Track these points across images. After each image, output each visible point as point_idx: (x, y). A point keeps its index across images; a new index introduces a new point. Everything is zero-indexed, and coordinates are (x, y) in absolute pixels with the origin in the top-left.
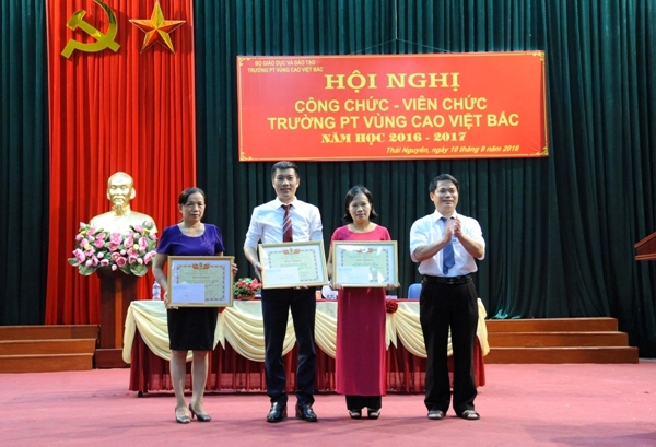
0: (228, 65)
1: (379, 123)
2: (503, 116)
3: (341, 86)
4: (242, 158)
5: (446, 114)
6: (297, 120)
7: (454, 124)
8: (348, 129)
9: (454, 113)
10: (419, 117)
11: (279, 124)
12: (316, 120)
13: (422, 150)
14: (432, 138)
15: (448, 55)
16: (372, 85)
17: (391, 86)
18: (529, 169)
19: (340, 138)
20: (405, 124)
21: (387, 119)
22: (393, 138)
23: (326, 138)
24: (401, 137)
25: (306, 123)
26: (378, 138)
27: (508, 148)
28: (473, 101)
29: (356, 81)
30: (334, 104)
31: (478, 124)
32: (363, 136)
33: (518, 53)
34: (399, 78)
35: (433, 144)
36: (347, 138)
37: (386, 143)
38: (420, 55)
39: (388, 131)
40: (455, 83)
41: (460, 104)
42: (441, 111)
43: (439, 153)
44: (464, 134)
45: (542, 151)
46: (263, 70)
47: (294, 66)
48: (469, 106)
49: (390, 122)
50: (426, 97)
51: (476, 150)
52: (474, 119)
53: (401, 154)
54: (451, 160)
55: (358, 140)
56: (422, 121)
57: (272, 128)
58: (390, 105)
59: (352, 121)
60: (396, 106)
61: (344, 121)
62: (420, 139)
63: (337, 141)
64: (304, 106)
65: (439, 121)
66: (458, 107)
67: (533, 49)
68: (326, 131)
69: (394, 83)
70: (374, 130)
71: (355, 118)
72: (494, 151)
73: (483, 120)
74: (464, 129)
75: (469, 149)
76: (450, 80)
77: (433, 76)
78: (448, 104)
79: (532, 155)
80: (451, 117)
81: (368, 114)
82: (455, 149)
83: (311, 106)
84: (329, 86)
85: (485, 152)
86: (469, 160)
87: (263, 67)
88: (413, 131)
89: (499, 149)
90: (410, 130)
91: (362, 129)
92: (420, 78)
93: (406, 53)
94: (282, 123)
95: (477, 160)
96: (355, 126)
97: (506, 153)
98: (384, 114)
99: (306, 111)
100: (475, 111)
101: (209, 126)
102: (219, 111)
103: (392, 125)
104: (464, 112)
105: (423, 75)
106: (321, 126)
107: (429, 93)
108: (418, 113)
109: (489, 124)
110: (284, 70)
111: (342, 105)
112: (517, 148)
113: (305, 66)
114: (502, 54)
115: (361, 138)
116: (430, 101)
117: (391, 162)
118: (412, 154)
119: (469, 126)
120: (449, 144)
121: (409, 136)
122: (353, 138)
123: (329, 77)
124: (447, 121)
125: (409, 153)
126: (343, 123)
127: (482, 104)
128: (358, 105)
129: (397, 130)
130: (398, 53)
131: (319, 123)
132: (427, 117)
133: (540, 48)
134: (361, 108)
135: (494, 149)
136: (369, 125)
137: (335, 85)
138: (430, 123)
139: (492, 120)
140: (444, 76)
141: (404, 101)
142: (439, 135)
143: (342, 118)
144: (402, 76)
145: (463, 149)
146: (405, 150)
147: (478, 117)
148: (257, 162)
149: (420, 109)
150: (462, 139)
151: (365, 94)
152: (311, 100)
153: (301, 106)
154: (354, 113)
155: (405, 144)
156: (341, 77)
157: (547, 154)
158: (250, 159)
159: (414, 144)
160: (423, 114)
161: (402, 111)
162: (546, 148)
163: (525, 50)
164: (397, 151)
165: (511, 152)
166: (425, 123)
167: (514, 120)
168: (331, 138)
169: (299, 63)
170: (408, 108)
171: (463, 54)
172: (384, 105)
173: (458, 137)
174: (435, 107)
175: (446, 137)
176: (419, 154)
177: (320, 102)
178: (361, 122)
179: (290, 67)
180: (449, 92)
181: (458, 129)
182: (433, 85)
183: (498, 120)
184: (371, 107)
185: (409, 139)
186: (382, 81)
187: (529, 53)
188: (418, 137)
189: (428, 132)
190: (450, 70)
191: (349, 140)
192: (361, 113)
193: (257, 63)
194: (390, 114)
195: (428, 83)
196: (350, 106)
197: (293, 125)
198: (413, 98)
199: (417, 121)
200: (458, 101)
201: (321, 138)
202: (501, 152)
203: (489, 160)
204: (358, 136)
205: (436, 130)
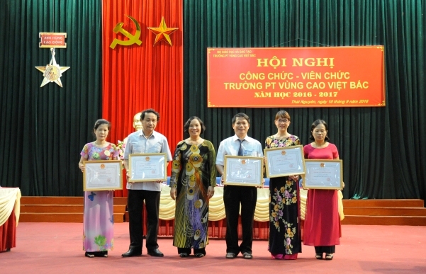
0: (202, 53)
1: (287, 86)
2: (359, 83)
3: (266, 65)
4: (209, 105)
5: (326, 82)
6: (241, 84)
7: (331, 87)
8: (270, 89)
9: (331, 81)
10: (310, 83)
11: (230, 86)
12: (251, 84)
13: (312, 102)
14: (318, 95)
15: (328, 47)
16: (284, 65)
17: (294, 65)
18: (374, 114)
19: (265, 94)
20: (302, 87)
21: (292, 84)
22: (295, 95)
23: (257, 95)
24: (300, 95)
25: (246, 86)
26: (287, 95)
27: (362, 101)
28: (342, 74)
29: (275, 62)
30: (262, 75)
31: (345, 87)
32: (278, 93)
33: (368, 47)
34: (299, 61)
35: (318, 98)
36: (269, 95)
37: (292, 97)
38: (312, 48)
39: (293, 91)
40: (332, 64)
41: (335, 75)
42: (323, 79)
43: (322, 104)
44: (336, 93)
45: (382, 103)
46: (222, 56)
47: (239, 54)
48: (340, 77)
49: (294, 86)
50: (315, 72)
51: (343, 102)
52: (343, 85)
53: (300, 104)
54: (329, 108)
55: (275, 96)
56: (312, 85)
57: (226, 88)
58: (294, 76)
59: (272, 85)
60: (298, 77)
61: (267, 85)
62: (311, 95)
63: (263, 96)
64: (245, 76)
65: (322, 85)
66: (333, 77)
67: (377, 44)
68: (257, 90)
69: (296, 64)
70: (284, 90)
71: (274, 83)
72: (353, 103)
73: (348, 85)
74: (336, 90)
75: (339, 102)
76: (329, 62)
77: (319, 60)
78: (327, 76)
79: (376, 105)
80: (329, 83)
81: (281, 81)
82: (331, 102)
83: (249, 76)
84: (259, 65)
85: (348, 104)
86: (339, 108)
87: (222, 54)
88: (307, 91)
89: (357, 102)
90: (305, 90)
91: (278, 89)
92: (312, 61)
93: (304, 46)
94: (232, 86)
95: (344, 108)
96: (274, 88)
97: (361, 104)
98: (290, 81)
99: (246, 79)
100: (343, 80)
101: (191, 87)
102: (196, 78)
103: (295, 87)
104: (337, 80)
105: (313, 59)
106: (254, 88)
107: (316, 69)
108: (310, 80)
109: (351, 87)
110: (234, 56)
111: (266, 76)
112: (367, 101)
113: (246, 53)
114: (359, 47)
115: (277, 95)
116: (317, 74)
117: (294, 108)
118: (306, 104)
119: (339, 88)
120: (327, 99)
121: (305, 94)
122: (272, 95)
123: (259, 60)
124: (327, 86)
125: (305, 104)
126: (267, 86)
127: (347, 76)
128: (275, 76)
129: (298, 91)
130: (299, 46)
131: (253, 86)
132: (315, 83)
133: (381, 44)
134: (277, 78)
135: (354, 102)
136: (281, 87)
137: (263, 64)
138: (317, 86)
139: (353, 85)
140: (326, 59)
141: (302, 74)
142: (322, 93)
143: (266, 83)
144: (301, 59)
145: (336, 101)
146: (302, 102)
147: (345, 83)
148: (217, 108)
149: (311, 78)
150: (335, 96)
151: (280, 69)
152: (249, 73)
153: (243, 76)
154: (273, 81)
155: (302, 98)
156: (266, 60)
157: (384, 105)
158: (214, 106)
159: (307, 99)
160: (313, 81)
161: (301, 79)
162: (384, 101)
163: (373, 45)
164: (298, 102)
165: (364, 104)
166: (314, 86)
167: (366, 85)
168: (260, 94)
169: (242, 52)
170: (304, 78)
171: (337, 47)
172: (290, 76)
173: (333, 95)
174: (320, 78)
175: (326, 94)
176: (310, 104)
177: (254, 75)
178: (277, 86)
179: (237, 54)
180: (328, 69)
181: (333, 90)
182: (319, 65)
183: (356, 85)
184: (283, 77)
185: (305, 96)
186: (289, 62)
187: (375, 46)
188: (310, 95)
189: (316, 91)
190: (329, 56)
191: (270, 96)
192: (277, 81)
193: (218, 52)
194: (294, 81)
195: (316, 64)
196: (271, 76)
197: (238, 87)
198: (307, 72)
199: (309, 85)
200: (333, 74)
201: (254, 95)
202: (358, 104)
203: (350, 108)
204: (275, 94)
205: (320, 90)
